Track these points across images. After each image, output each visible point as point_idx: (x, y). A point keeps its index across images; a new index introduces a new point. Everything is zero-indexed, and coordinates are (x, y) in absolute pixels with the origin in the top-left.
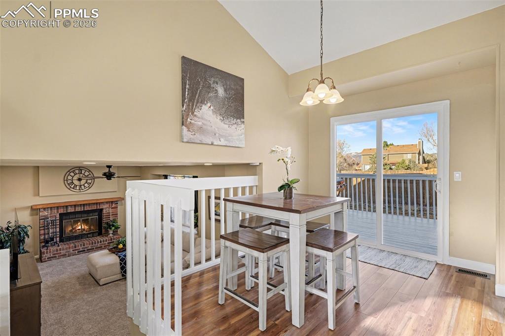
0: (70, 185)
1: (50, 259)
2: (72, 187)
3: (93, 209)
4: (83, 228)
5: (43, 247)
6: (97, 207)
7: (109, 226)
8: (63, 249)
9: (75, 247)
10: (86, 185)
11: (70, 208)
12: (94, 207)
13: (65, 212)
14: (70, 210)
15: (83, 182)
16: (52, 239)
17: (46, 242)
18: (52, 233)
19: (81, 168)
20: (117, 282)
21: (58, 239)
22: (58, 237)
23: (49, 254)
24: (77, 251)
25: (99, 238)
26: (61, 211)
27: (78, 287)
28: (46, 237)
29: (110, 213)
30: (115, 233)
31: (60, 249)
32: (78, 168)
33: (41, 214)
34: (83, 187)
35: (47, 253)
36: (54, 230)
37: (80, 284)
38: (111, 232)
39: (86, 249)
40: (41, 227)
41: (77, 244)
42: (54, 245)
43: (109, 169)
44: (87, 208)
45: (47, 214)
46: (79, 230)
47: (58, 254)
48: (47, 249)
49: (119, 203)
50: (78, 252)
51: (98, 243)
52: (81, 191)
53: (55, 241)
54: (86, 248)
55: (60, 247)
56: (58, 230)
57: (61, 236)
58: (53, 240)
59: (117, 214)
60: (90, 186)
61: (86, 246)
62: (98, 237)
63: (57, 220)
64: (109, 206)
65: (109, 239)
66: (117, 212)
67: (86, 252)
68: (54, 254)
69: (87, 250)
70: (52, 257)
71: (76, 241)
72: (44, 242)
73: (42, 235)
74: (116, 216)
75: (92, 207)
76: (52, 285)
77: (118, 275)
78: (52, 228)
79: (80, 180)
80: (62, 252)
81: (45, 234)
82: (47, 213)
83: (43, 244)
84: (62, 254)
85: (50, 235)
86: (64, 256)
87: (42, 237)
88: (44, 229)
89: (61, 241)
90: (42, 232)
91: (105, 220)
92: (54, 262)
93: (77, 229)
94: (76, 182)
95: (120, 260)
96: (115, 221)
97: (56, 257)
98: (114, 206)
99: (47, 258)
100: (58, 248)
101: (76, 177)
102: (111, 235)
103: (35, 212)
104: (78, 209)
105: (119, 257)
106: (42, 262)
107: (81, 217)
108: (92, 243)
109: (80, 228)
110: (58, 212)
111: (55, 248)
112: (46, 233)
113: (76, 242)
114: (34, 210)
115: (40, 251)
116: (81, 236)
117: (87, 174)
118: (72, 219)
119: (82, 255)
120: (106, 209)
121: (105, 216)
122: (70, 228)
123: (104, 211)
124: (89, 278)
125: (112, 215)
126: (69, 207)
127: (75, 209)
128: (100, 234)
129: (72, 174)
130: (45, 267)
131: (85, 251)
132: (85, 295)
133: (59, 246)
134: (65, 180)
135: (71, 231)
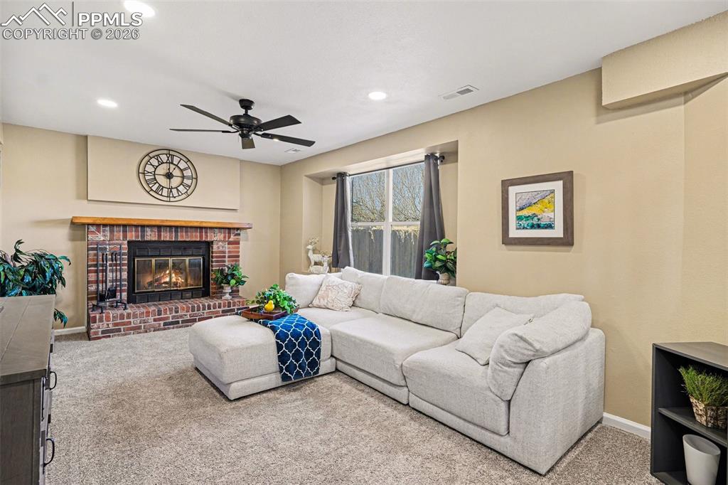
0: (150, 184)
1: (107, 333)
2: (154, 189)
3: (194, 239)
4: (174, 280)
5: (95, 307)
6: (201, 236)
7: (226, 278)
8: (135, 316)
9: (159, 314)
10: (181, 188)
11: (149, 233)
12: (195, 237)
13: (140, 239)
14: (151, 236)
15: (175, 181)
16: (113, 293)
17: (102, 298)
18: (112, 281)
19: (171, 153)
20: (271, 395)
21: (125, 295)
22: (124, 291)
23: (105, 322)
24: (162, 323)
25: (206, 301)
26: (132, 235)
27: (171, 401)
28: (100, 288)
29: (224, 252)
30: (234, 293)
31: (129, 316)
32: (165, 152)
33: (90, 237)
34: (174, 191)
35: (101, 320)
36: (117, 275)
37: (176, 392)
38: (228, 290)
39: (180, 320)
40: (91, 266)
41: (162, 308)
42: (117, 307)
43: (246, 112)
44: (182, 236)
45: (102, 239)
46: (165, 283)
47: (123, 324)
48: (102, 312)
49: (241, 233)
50: (165, 324)
51: (204, 309)
52: (172, 199)
53: (118, 298)
54: (181, 317)
55: (129, 311)
56: (125, 275)
57: (131, 290)
58: (115, 296)
59: (238, 256)
60: (189, 192)
61: (180, 314)
62: (202, 299)
63: (124, 254)
64: (225, 237)
65: (224, 303)
66: (239, 252)
67: (180, 327)
68: (116, 325)
69: (183, 322)
70: (112, 331)
71: (161, 302)
72: (96, 298)
73: (92, 282)
74: (236, 261)
75: (192, 236)
76: (108, 392)
77: (274, 376)
78: (112, 271)
79: (169, 176)
80: (132, 320)
81: (97, 282)
82: (105, 236)
83: (95, 302)
84: (133, 325)
85: (109, 284)
86: (136, 329)
87: (93, 288)
88: (96, 272)
89: (131, 300)
90: (93, 277)
91: (215, 266)
92: (115, 341)
93: (162, 281)
94: (163, 181)
95: (278, 337)
96: (235, 268)
97: (119, 330)
98: (232, 238)
99: (100, 330)
100: (125, 313)
101: (162, 169)
102: (227, 296)
103: (79, 233)
104: (166, 236)
105: (273, 329)
106: (90, 340)
107: (171, 256)
108: (193, 307)
109: (167, 280)
110: (125, 237)
111: (119, 312)
112: (100, 279)
113: (160, 304)
114: (79, 227)
115: (88, 315)
116: (170, 294)
117: (183, 165)
118: (152, 256)
119: (171, 330)
120: (220, 245)
121: (217, 257)
122: (149, 279)
123: (215, 247)
124: (195, 378)
125: (229, 257)
126: (148, 229)
127: (160, 236)
128: (206, 293)
129: (155, 162)
130: (95, 350)
131: (178, 322)
132: (195, 426)
133: (125, 308)
134: (141, 173)
135: (151, 284)
